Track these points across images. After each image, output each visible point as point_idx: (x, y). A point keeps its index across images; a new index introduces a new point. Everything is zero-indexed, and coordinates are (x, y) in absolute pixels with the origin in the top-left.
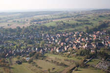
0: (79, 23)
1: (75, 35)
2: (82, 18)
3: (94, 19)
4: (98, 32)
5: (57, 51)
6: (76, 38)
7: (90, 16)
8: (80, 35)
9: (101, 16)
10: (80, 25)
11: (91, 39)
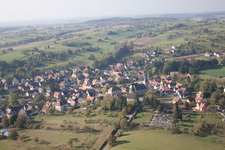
0: (73, 49)
1: (74, 76)
2: (75, 39)
3: (100, 40)
4: (118, 65)
5: (58, 108)
6: (79, 81)
7: (89, 33)
8: (86, 75)
9: (112, 33)
10: (76, 54)
11: (110, 79)
